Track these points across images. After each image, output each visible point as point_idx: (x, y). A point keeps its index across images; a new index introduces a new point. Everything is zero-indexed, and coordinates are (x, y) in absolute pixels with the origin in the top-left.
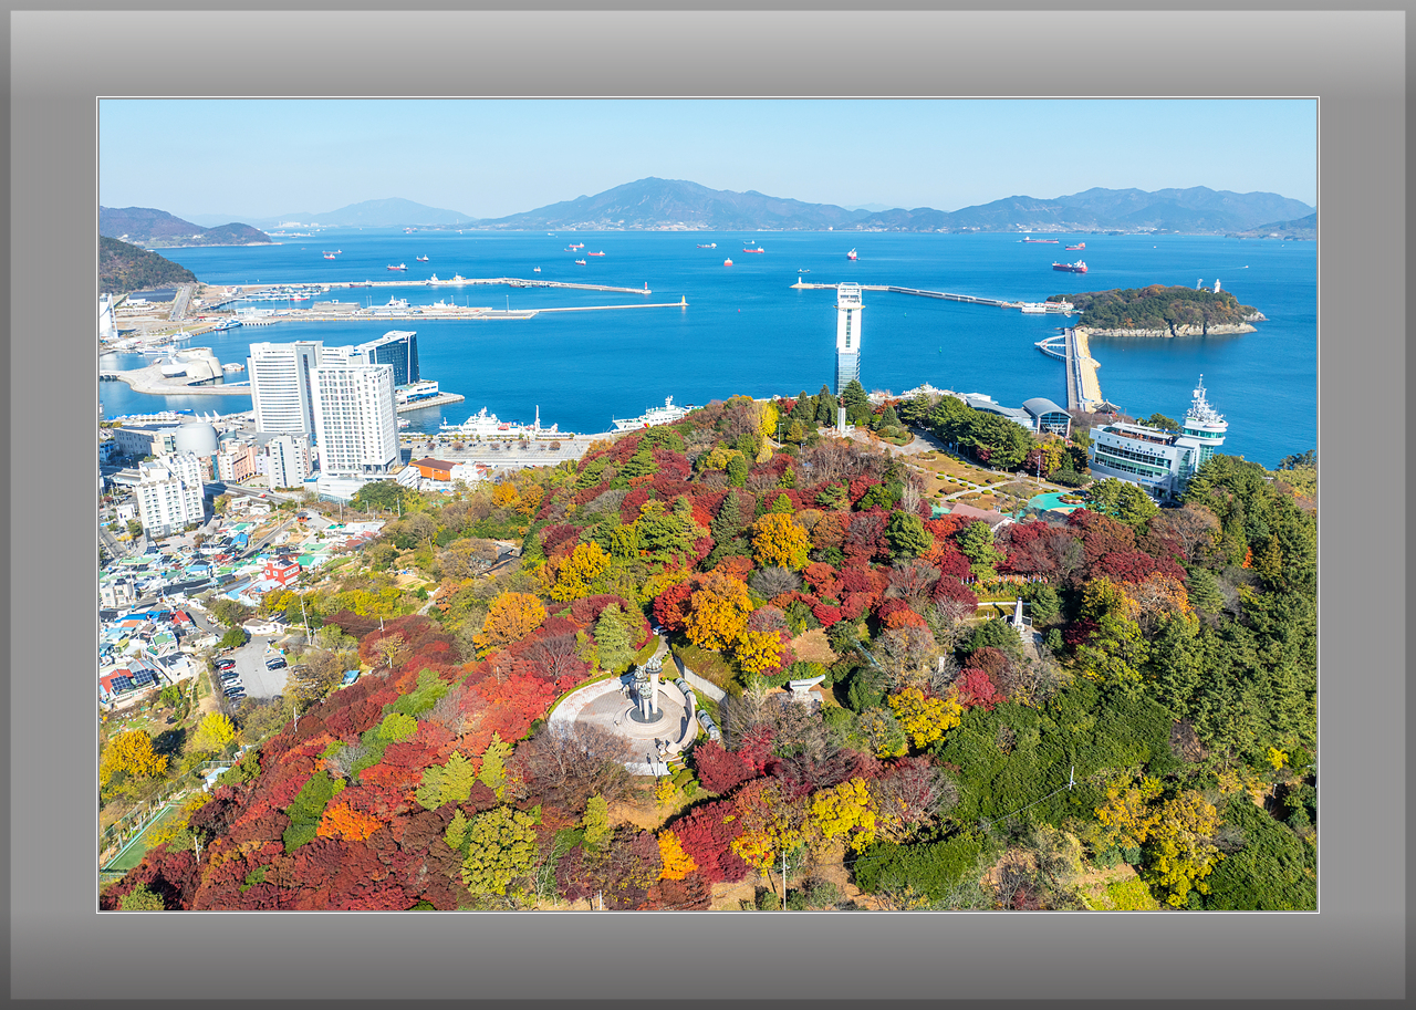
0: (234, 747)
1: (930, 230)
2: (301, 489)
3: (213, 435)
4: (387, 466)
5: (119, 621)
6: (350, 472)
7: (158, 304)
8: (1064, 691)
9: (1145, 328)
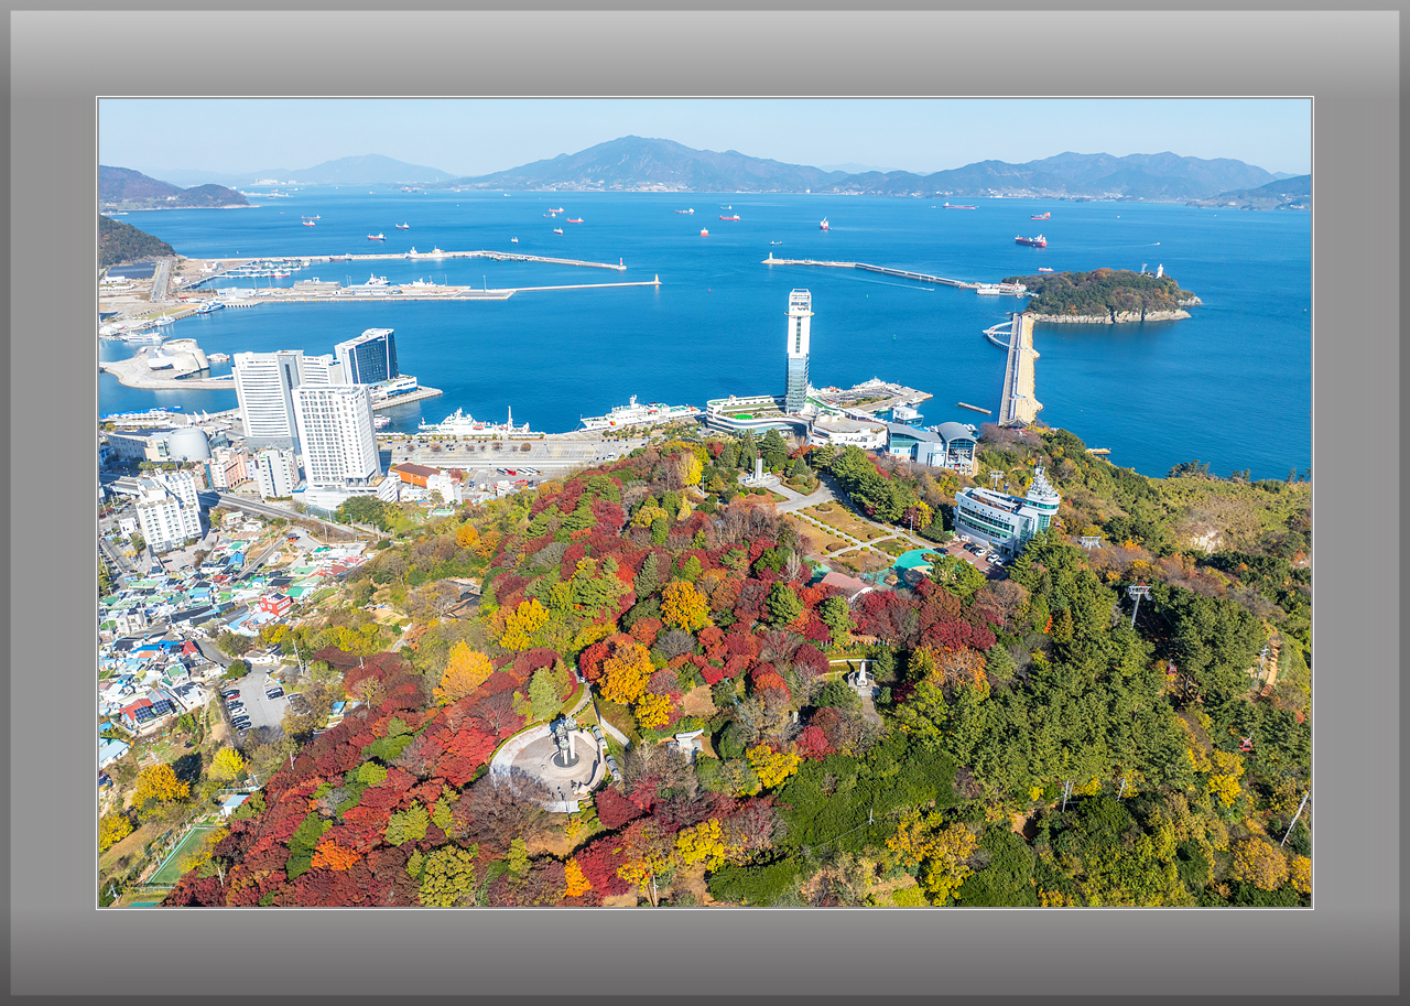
0: (243, 776)
1: (905, 194)
2: (290, 498)
3: (204, 439)
4: (367, 479)
5: (135, 652)
6: (334, 484)
7: (137, 282)
8: (881, 743)
9: (1087, 314)
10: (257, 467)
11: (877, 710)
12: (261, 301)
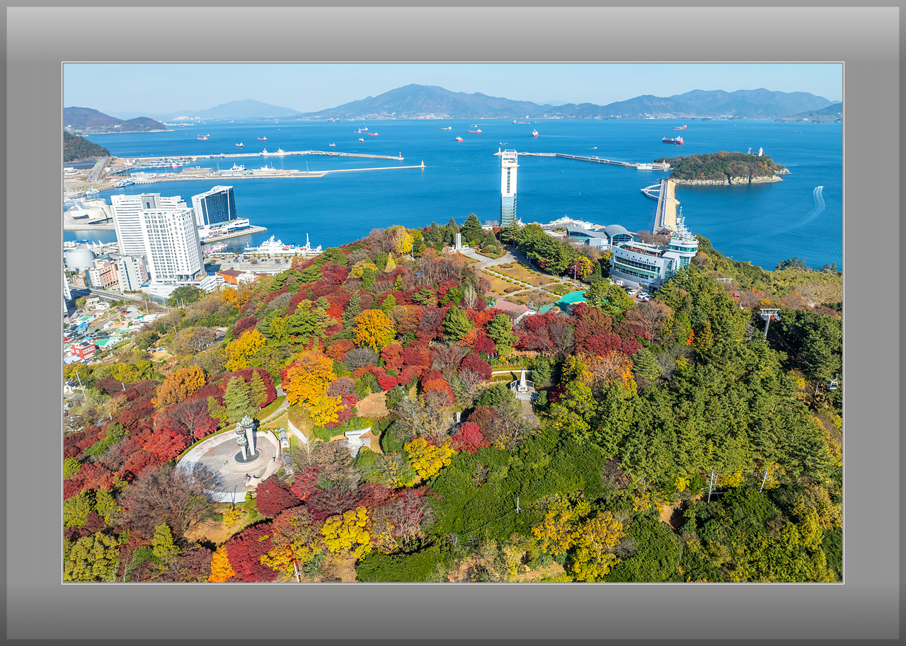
1: (590, 117)
2: (140, 292)
3: (91, 256)
4: (193, 275)
6: (171, 280)
7: (81, 171)
8: (534, 438)
9: (712, 179)
10: (117, 269)
11: (535, 412)
12: (159, 180)
